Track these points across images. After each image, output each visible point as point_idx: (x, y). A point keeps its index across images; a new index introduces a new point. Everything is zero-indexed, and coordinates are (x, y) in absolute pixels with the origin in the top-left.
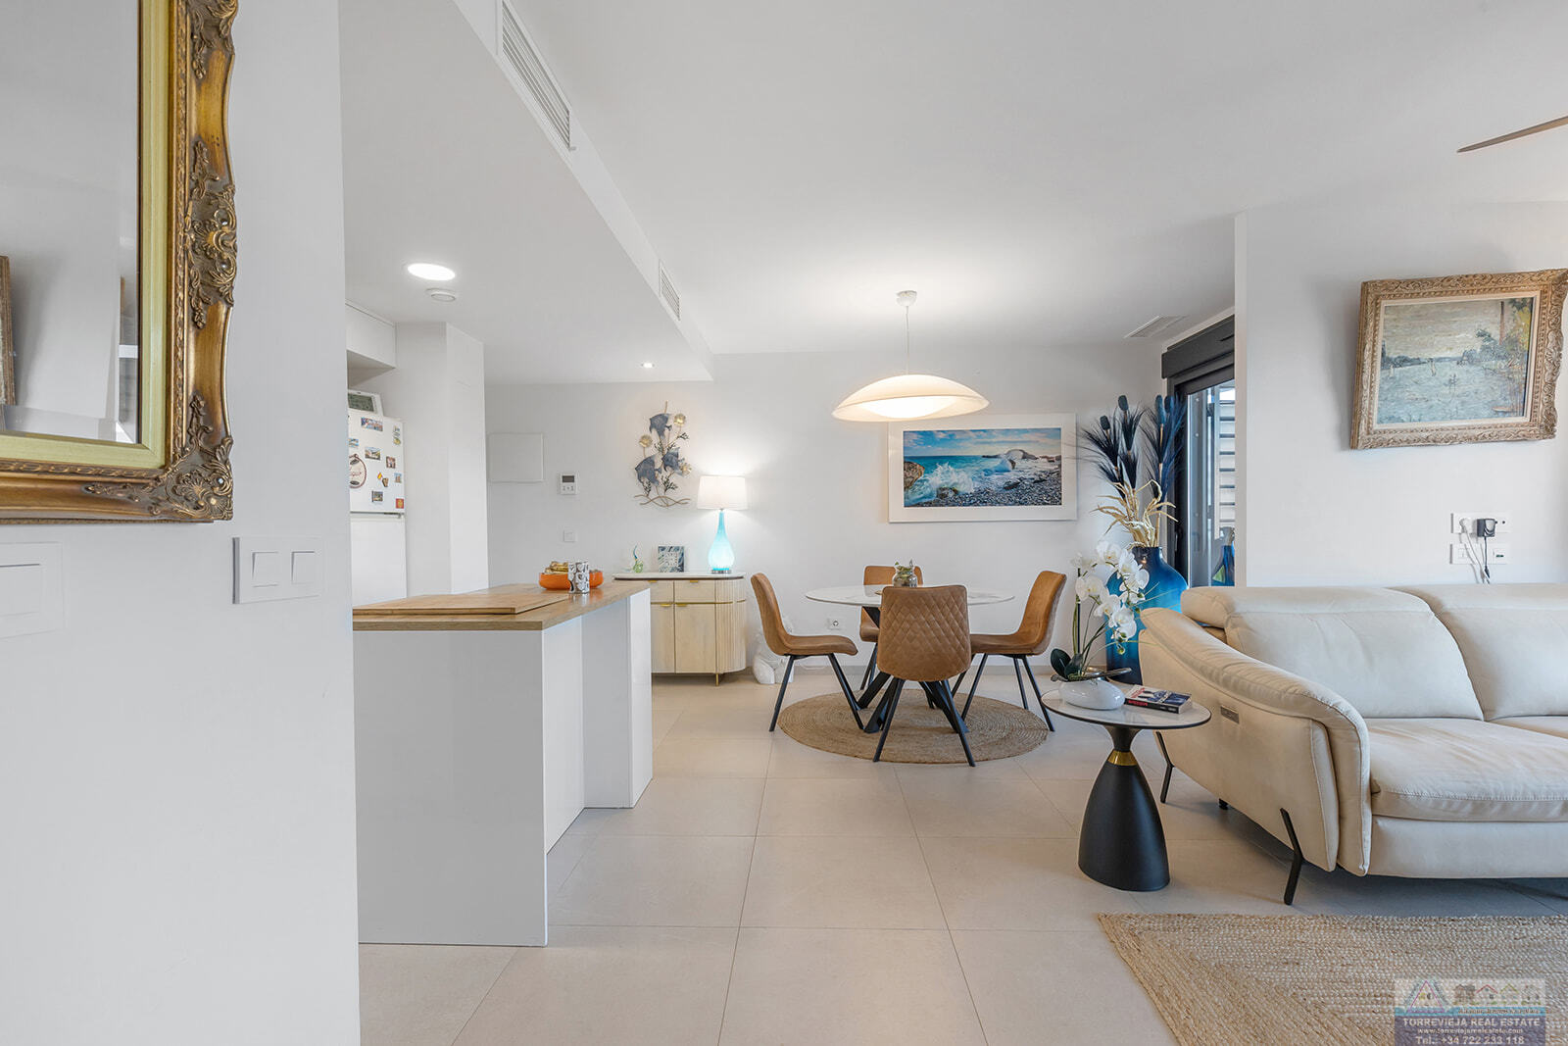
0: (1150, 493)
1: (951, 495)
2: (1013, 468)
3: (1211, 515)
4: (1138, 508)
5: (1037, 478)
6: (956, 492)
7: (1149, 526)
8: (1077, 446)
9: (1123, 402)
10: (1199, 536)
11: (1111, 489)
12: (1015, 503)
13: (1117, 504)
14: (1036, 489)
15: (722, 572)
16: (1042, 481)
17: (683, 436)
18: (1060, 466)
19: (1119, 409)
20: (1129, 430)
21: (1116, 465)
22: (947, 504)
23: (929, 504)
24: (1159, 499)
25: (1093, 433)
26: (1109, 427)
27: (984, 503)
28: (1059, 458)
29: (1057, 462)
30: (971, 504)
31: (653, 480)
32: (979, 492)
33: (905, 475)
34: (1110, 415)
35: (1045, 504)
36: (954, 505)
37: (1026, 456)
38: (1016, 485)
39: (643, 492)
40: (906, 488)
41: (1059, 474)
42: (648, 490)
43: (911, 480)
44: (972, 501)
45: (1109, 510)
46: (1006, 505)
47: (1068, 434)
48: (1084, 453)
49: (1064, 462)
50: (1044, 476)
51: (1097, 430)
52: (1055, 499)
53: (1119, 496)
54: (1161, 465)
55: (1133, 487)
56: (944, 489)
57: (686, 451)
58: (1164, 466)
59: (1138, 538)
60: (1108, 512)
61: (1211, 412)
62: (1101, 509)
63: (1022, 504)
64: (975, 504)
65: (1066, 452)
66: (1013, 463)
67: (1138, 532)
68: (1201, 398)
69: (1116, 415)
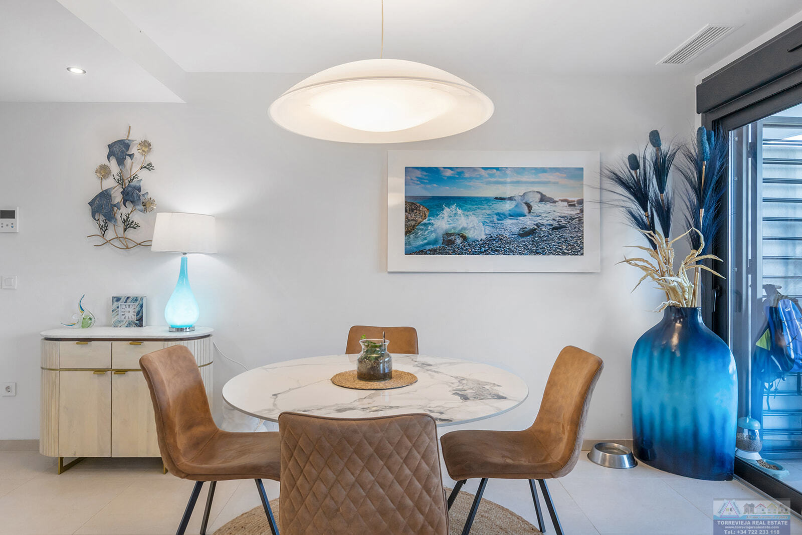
0: (688, 245)
1: (459, 241)
2: (530, 212)
3: (753, 268)
4: (672, 261)
5: (556, 224)
6: (464, 238)
7: (687, 284)
8: (601, 189)
9: (655, 138)
10: (738, 294)
11: (638, 237)
12: (531, 252)
13: (646, 255)
14: (555, 236)
15: (181, 330)
16: (561, 227)
17: (149, 167)
18: (582, 211)
19: (650, 146)
20: (661, 169)
21: (645, 210)
22: (454, 252)
23: (434, 252)
24: (700, 251)
25: (619, 174)
26: (638, 167)
27: (496, 251)
28: (581, 202)
29: (578, 207)
30: (481, 253)
31: (110, 217)
32: (491, 239)
33: (407, 218)
34: (639, 154)
35: (564, 254)
36: (462, 254)
37: (543, 199)
38: (532, 232)
39: (98, 232)
40: (408, 233)
41: (581, 220)
42: (104, 229)
43: (413, 223)
44: (483, 249)
45: (637, 262)
46: (520, 254)
47: (590, 177)
48: (608, 196)
49: (586, 206)
50: (563, 222)
51: (624, 170)
52: (576, 248)
53: (647, 245)
54: (702, 211)
55: (667, 235)
56: (451, 235)
57: (149, 183)
58: (707, 211)
59: (672, 295)
60: (636, 265)
61: (753, 152)
62: (628, 261)
63: (538, 253)
64: (486, 252)
65: (588, 195)
66: (529, 207)
67: (673, 289)
68: (740, 136)
69: (646, 153)
